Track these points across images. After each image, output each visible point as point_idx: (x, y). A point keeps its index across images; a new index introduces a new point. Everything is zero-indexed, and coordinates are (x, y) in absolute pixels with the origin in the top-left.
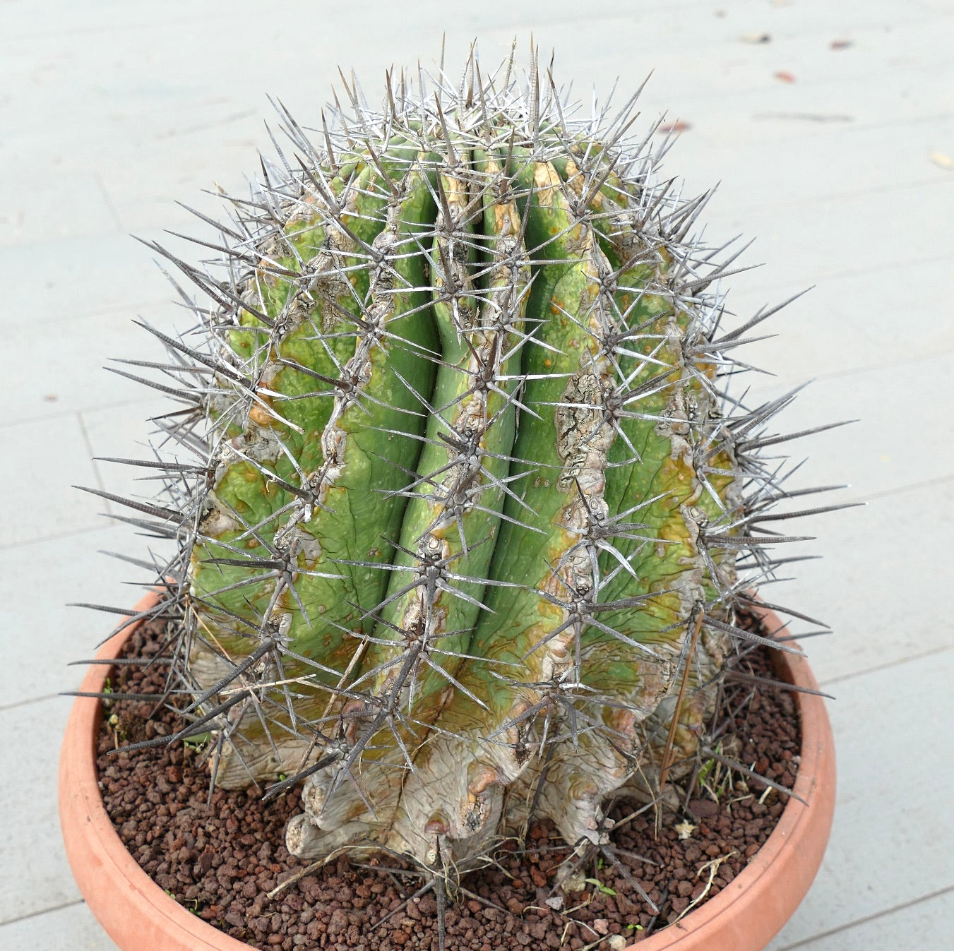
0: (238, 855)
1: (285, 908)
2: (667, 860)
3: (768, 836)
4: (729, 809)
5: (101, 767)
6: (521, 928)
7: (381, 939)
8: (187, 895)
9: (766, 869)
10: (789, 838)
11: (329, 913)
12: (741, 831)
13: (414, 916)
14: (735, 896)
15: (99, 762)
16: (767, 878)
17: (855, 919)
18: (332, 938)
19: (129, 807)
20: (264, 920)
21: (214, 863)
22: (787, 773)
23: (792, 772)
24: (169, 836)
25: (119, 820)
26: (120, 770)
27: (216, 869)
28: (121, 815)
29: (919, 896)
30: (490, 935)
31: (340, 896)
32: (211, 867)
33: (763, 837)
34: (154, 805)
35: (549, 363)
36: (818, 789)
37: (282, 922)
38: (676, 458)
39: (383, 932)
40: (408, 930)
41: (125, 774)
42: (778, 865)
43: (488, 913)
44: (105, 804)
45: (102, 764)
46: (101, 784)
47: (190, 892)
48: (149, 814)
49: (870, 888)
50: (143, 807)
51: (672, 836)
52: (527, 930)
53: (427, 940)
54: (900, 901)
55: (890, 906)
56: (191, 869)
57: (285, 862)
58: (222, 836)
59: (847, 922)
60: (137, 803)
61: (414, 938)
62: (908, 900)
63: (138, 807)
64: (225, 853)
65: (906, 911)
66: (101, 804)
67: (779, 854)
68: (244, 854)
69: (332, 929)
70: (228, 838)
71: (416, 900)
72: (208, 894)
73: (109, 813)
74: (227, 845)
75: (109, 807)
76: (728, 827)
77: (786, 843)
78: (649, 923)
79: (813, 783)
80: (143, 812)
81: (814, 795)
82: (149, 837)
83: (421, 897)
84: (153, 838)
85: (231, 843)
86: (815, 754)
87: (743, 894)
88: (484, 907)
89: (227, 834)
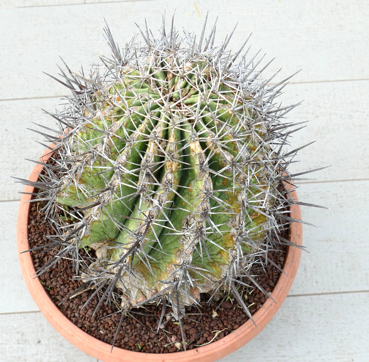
0: (65, 276)
1: (75, 302)
2: (204, 323)
3: (244, 323)
4: (234, 309)
5: (31, 219)
6: (147, 334)
7: (101, 324)
8: (47, 283)
9: (236, 337)
10: (251, 326)
11: (88, 309)
12: (235, 318)
13: (113, 320)
14: (221, 344)
15: (30, 216)
16: (235, 340)
17: (305, 293)
18: (86, 319)
19: (36, 241)
20: (67, 304)
21: (57, 276)
22: (263, 298)
23: (266, 298)
24: (46, 258)
25: (32, 244)
26: (36, 222)
27: (57, 278)
28: (33, 243)
29: (333, 291)
30: (136, 333)
31: (93, 303)
32: (56, 277)
33: (242, 323)
34: (44, 241)
35: (183, 204)
36: (272, 307)
37: (73, 306)
38: (231, 235)
39: (102, 322)
40: (110, 325)
41: (38, 224)
42: (241, 336)
43: (138, 325)
44: (29, 237)
45: (31, 217)
46: (29, 226)
47: (48, 283)
48: (42, 244)
49: (316, 282)
50: (40, 242)
51: (210, 313)
52: (148, 334)
53: (115, 330)
54: (324, 292)
55: (320, 292)
56: (50, 275)
57: (79, 283)
58: (61, 266)
59: (301, 294)
60: (39, 239)
61: (111, 328)
62: (328, 292)
63: (39, 241)
64: (61, 274)
65: (325, 296)
66: (27, 237)
67: (244, 332)
68: (67, 276)
69: (87, 316)
70: (63, 269)
71: (115, 315)
72: (53, 286)
73: (29, 241)
74: (62, 271)
75: (29, 239)
76: (231, 316)
77: (249, 328)
78: (190, 342)
79: (271, 305)
80: (40, 244)
81: (269, 310)
82: (40, 256)
83: (117, 314)
84: (41, 257)
85: (64, 270)
86: (278, 293)
87: (224, 344)
88: (137, 322)
89: (63, 267)
